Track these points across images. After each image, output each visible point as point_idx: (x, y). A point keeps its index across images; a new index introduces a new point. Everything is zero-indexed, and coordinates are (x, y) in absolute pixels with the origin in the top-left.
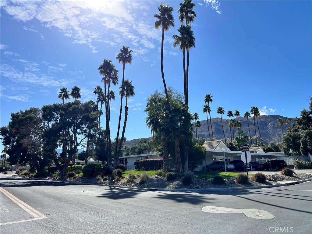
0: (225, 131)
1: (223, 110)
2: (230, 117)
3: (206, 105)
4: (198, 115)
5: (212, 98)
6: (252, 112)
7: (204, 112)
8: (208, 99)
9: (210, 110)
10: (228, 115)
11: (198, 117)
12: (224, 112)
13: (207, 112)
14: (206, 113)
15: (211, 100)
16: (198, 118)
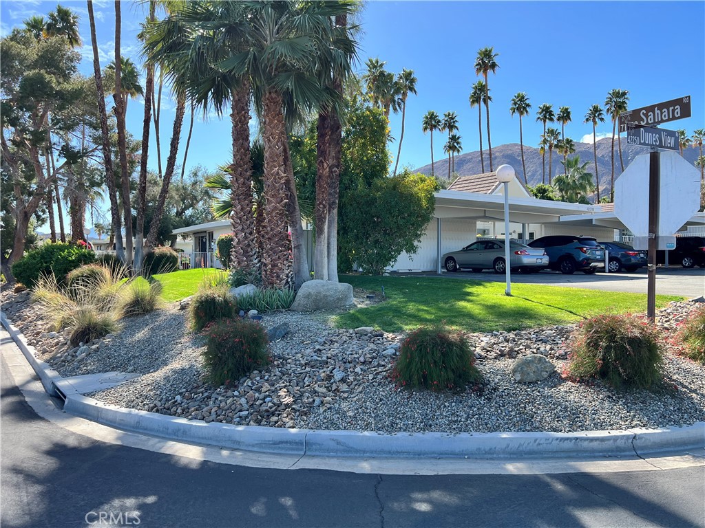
0: (530, 176)
1: (527, 102)
2: (545, 121)
3: (480, 83)
4: (456, 119)
5: (496, 60)
6: (609, 106)
7: (473, 102)
8: (486, 63)
9: (490, 98)
10: (539, 118)
11: (456, 124)
12: (528, 109)
13: (482, 103)
14: (476, 105)
15: (493, 66)
16: (456, 127)
